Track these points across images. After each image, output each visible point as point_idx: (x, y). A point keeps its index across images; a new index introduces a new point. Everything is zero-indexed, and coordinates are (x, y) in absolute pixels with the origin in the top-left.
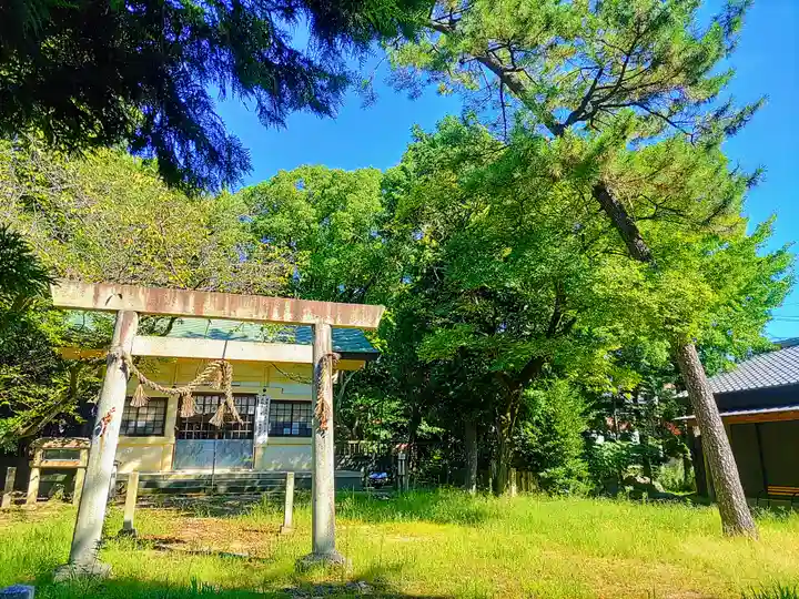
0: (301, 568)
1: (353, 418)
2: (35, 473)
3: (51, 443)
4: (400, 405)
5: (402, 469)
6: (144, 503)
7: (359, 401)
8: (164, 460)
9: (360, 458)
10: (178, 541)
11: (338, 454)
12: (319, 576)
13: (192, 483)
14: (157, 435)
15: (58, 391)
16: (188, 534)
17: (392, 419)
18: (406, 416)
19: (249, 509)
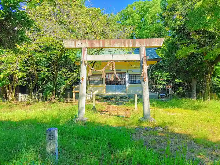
0: (140, 121)
1: (154, 79)
2: (74, 94)
3: (76, 86)
4: (168, 74)
5: (170, 93)
6: (99, 101)
7: (155, 74)
8: (103, 90)
9: (156, 90)
10: (106, 111)
11: (150, 89)
12: (146, 124)
13: (111, 96)
14: (101, 84)
15: (76, 73)
16: (109, 110)
17: (166, 78)
18: (170, 77)
19: (125, 103)
